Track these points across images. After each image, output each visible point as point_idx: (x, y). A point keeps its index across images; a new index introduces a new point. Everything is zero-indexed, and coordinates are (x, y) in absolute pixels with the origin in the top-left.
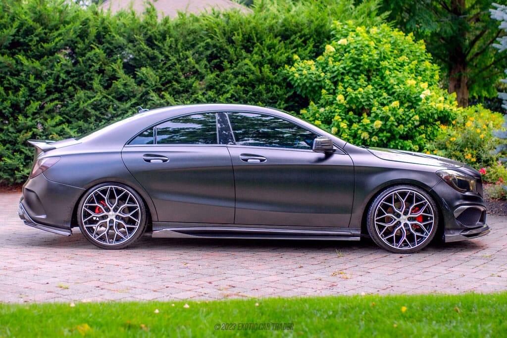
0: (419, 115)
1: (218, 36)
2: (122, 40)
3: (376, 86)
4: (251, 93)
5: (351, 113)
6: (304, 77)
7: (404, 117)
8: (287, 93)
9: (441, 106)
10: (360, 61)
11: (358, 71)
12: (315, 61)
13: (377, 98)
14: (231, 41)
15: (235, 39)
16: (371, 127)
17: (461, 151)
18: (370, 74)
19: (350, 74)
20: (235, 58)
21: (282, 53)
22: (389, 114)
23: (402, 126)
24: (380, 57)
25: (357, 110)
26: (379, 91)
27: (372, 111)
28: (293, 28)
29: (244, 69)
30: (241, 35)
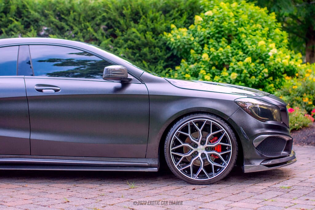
0: (268, 69)
1: (111, 11)
2: (36, 15)
3: (234, 47)
4: (138, 55)
5: (214, 68)
6: (177, 41)
7: (255, 70)
8: (167, 54)
9: (286, 62)
10: (221, 27)
11: (220, 36)
12: (188, 29)
13: (235, 56)
14: (122, 15)
15: (125, 13)
16: (229, 79)
17: (302, 97)
18: (230, 38)
19: (214, 38)
20: (125, 27)
21: (162, 23)
22: (243, 68)
23: (253, 77)
24: (239, 25)
25: (219, 66)
26: (237, 50)
27: (230, 66)
28: (172, 4)
29: (132, 36)
30: (130, 10)
